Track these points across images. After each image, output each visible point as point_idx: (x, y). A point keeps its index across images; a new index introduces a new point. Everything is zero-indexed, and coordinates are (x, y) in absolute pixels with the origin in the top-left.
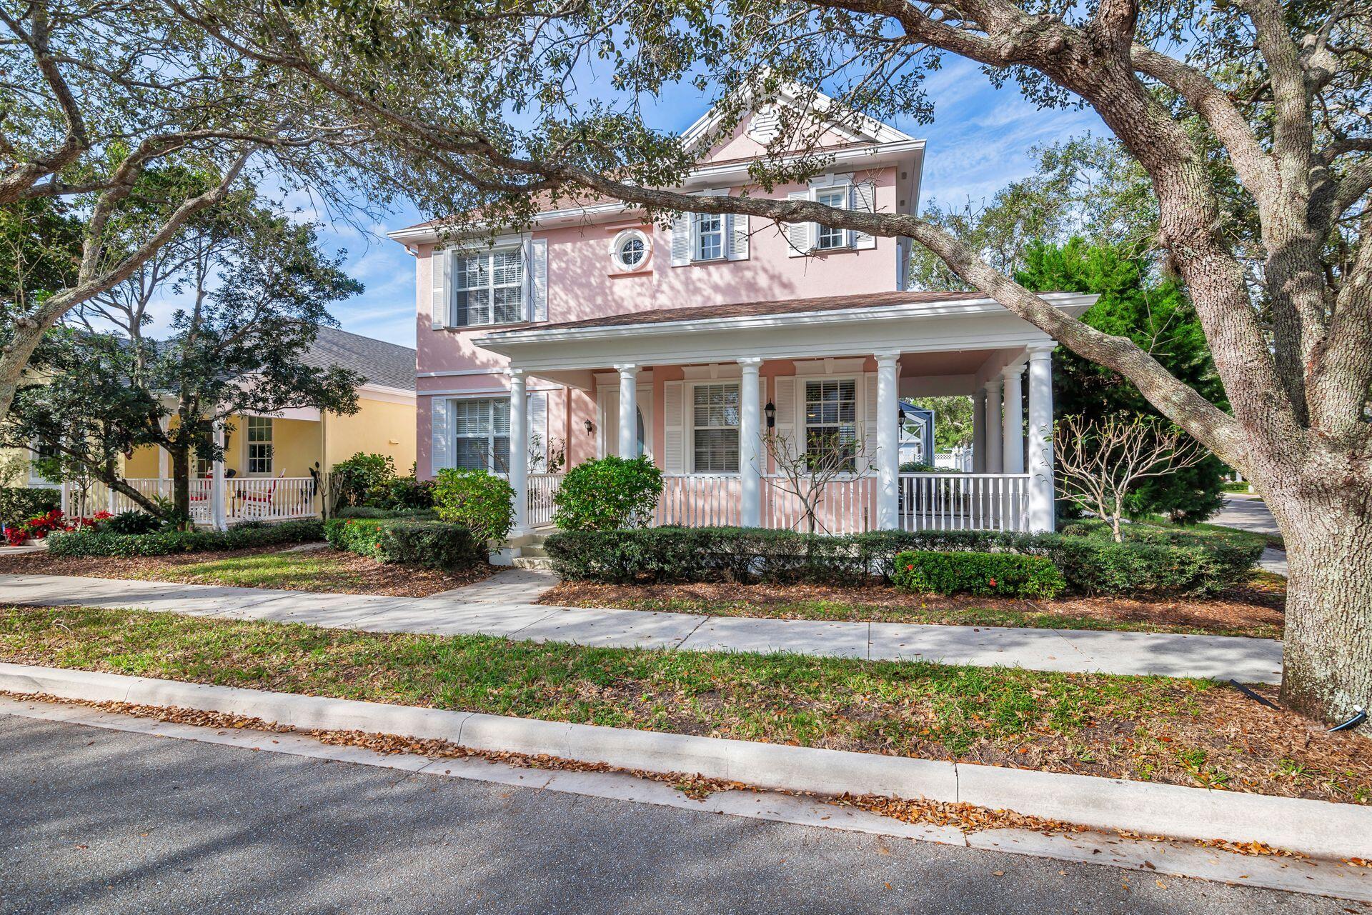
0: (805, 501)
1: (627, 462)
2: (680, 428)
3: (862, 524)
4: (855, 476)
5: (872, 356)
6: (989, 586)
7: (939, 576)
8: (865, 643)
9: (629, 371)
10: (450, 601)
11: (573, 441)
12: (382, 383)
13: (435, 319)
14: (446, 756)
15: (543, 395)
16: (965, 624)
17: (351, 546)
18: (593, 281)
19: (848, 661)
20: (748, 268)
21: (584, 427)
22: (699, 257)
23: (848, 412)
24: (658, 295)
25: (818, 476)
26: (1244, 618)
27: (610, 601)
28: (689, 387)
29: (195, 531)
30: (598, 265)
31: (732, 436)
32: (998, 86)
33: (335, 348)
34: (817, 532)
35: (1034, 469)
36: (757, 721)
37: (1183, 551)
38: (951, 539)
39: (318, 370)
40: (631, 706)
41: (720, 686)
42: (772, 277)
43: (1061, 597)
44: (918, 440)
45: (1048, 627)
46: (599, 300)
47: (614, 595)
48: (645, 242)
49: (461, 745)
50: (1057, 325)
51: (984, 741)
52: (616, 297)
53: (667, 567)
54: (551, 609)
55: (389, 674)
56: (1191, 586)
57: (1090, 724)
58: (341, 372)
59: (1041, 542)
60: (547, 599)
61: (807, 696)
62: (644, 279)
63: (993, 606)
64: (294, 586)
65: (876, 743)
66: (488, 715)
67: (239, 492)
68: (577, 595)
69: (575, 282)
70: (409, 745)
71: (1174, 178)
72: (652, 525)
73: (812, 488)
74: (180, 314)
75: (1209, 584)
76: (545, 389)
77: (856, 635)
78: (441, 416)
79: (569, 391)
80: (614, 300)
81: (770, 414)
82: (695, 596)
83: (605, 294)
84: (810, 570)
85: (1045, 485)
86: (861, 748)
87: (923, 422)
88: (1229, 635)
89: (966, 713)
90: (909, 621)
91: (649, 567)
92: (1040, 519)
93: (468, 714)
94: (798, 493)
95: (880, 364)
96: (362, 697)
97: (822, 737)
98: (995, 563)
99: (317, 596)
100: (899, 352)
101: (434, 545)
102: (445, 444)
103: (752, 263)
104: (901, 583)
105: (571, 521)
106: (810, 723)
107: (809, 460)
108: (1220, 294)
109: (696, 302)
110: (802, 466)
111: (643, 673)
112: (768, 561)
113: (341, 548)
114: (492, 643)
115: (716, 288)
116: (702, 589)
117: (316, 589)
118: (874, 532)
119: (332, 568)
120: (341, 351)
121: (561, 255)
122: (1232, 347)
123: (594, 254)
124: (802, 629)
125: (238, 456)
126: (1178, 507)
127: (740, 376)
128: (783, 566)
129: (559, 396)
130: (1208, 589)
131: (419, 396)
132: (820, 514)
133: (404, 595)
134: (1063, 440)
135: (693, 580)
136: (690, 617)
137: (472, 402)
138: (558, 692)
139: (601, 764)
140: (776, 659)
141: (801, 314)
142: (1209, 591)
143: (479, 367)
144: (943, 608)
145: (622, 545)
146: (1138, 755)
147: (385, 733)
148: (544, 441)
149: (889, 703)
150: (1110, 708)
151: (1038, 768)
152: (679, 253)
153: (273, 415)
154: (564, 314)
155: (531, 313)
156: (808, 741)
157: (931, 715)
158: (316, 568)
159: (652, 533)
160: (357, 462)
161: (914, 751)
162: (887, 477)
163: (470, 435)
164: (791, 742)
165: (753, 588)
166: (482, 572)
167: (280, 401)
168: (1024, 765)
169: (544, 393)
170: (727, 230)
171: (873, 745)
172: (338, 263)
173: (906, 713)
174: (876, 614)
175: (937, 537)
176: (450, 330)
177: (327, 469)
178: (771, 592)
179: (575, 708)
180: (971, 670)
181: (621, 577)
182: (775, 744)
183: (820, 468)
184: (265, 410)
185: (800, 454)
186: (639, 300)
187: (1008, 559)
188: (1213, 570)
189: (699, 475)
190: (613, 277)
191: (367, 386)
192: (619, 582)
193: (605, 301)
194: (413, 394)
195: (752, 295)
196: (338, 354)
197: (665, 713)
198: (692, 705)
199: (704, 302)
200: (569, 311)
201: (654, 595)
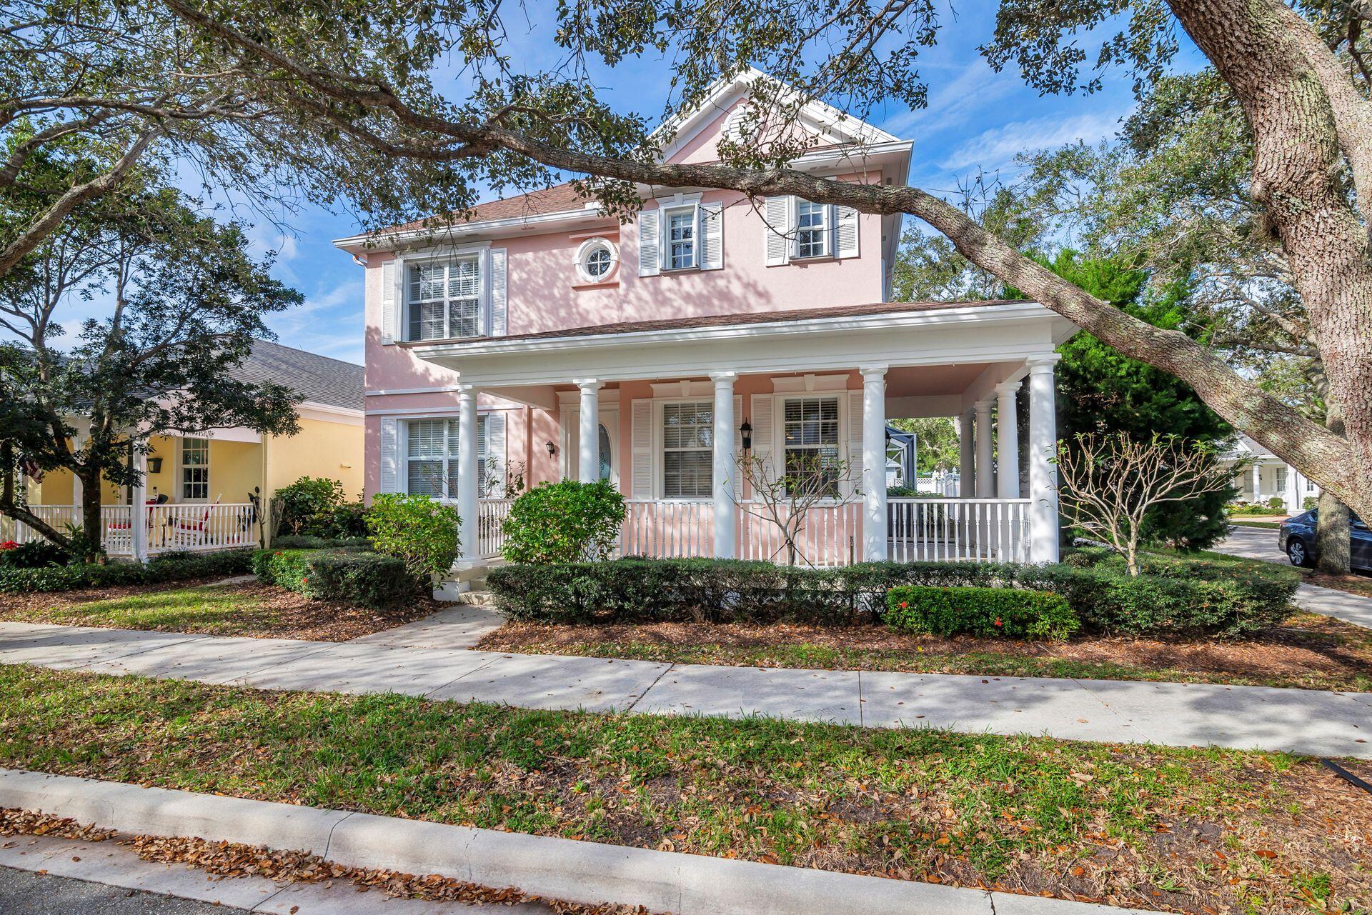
0: (784, 529)
1: (586, 486)
2: (649, 450)
3: (847, 552)
4: (839, 501)
5: (858, 370)
6: (993, 626)
7: (937, 615)
8: (856, 700)
9: (590, 386)
10: (376, 645)
11: (534, 462)
12: (333, 403)
13: (384, 334)
14: (302, 879)
15: (501, 414)
16: (970, 672)
17: (279, 580)
18: (556, 292)
19: (838, 728)
20: (721, 277)
21: (546, 449)
22: (669, 266)
23: (830, 432)
24: (625, 306)
25: (799, 502)
26: (1285, 662)
27: (561, 645)
28: (659, 405)
29: (107, 562)
30: (561, 275)
31: (706, 458)
32: (998, 69)
33: (284, 366)
34: (797, 565)
35: (1036, 493)
36: (721, 824)
37: (1213, 586)
38: (947, 571)
39: (251, 387)
40: (559, 800)
41: (678, 767)
42: (747, 286)
43: (1074, 638)
44: (897, 465)
45: (1066, 676)
46: (563, 313)
47: (565, 636)
48: (612, 251)
49: (328, 859)
50: (1095, 317)
51: (1024, 857)
52: (581, 310)
53: (627, 605)
54: (492, 657)
55: (260, 752)
56: (1222, 626)
57: (1159, 827)
58: (276, 389)
59: (1049, 575)
60: (488, 643)
61: (787, 783)
62: (612, 291)
63: (997, 647)
64: (197, 628)
65: (879, 858)
66: (370, 816)
67: (171, 519)
68: (523, 637)
69: (536, 293)
70: (257, 861)
71: (1282, 102)
72: (614, 556)
73: (792, 515)
74: (92, 323)
75: (1244, 623)
76: (503, 407)
77: (845, 689)
78: (390, 436)
79: (530, 410)
80: (579, 313)
81: (746, 434)
82: (658, 638)
83: (568, 306)
84: (791, 608)
85: (1048, 511)
86: (861, 868)
87: (903, 446)
88: (1277, 686)
89: (994, 809)
90: (904, 669)
91: (608, 605)
92: (1042, 548)
93: (344, 814)
94: (776, 521)
95: (867, 378)
96: (212, 789)
97: (808, 849)
98: (1001, 601)
99: (221, 640)
100: (886, 365)
101: (360, 581)
102: (395, 466)
103: (727, 270)
104: (893, 622)
105: (521, 552)
106: (791, 827)
107: (789, 484)
108: (1338, 261)
109: (666, 314)
110: (781, 491)
111: (584, 746)
112: (743, 595)
113: (268, 581)
114: (403, 705)
115: (688, 298)
116: (670, 630)
117: (222, 632)
118: (860, 563)
119: (251, 605)
120: (291, 369)
121: (520, 265)
122: (1351, 331)
123: (557, 263)
124: (780, 680)
125: (171, 480)
126: (1184, 534)
127: (712, 394)
128: (760, 601)
129: (520, 416)
130: (1242, 629)
131: (367, 416)
132: (801, 541)
133: (323, 639)
134: (1074, 461)
135: (658, 619)
136: (652, 665)
137: (425, 423)
138: (468, 779)
139: (511, 890)
140: (750, 726)
141: (779, 324)
142: (1243, 631)
143: (433, 385)
144: (941, 653)
145: (576, 580)
146: (1237, 879)
147: (232, 841)
148: (502, 463)
149: (893, 792)
150: (1180, 800)
151: (1103, 901)
152: (648, 263)
153: (201, 436)
154: (523, 327)
155: (489, 326)
156: (787, 854)
157: (949, 813)
158: (233, 606)
159: (610, 566)
160: (300, 487)
161: (934, 873)
162: (874, 502)
163: (423, 458)
164: (768, 858)
165: (725, 627)
166: (421, 610)
167: (209, 421)
168: (1082, 894)
169: (503, 413)
170: (699, 237)
171: (876, 863)
172: (266, 266)
173: (916, 809)
174: (866, 660)
175: (932, 569)
176: (402, 345)
177: (268, 495)
178: (747, 633)
179: (487, 804)
180: (991, 741)
181: (576, 616)
182: (745, 861)
183: (800, 493)
184: (191, 430)
185: (778, 477)
186: (605, 313)
187: (1015, 596)
188: (1249, 607)
189: (667, 501)
190: (577, 288)
191: (307, 404)
192: (572, 622)
193: (570, 314)
194: (362, 414)
195: (726, 305)
196: (286, 372)
197: (601, 811)
198: (640, 797)
199: (675, 314)
200: (531, 324)
201: (611, 637)
